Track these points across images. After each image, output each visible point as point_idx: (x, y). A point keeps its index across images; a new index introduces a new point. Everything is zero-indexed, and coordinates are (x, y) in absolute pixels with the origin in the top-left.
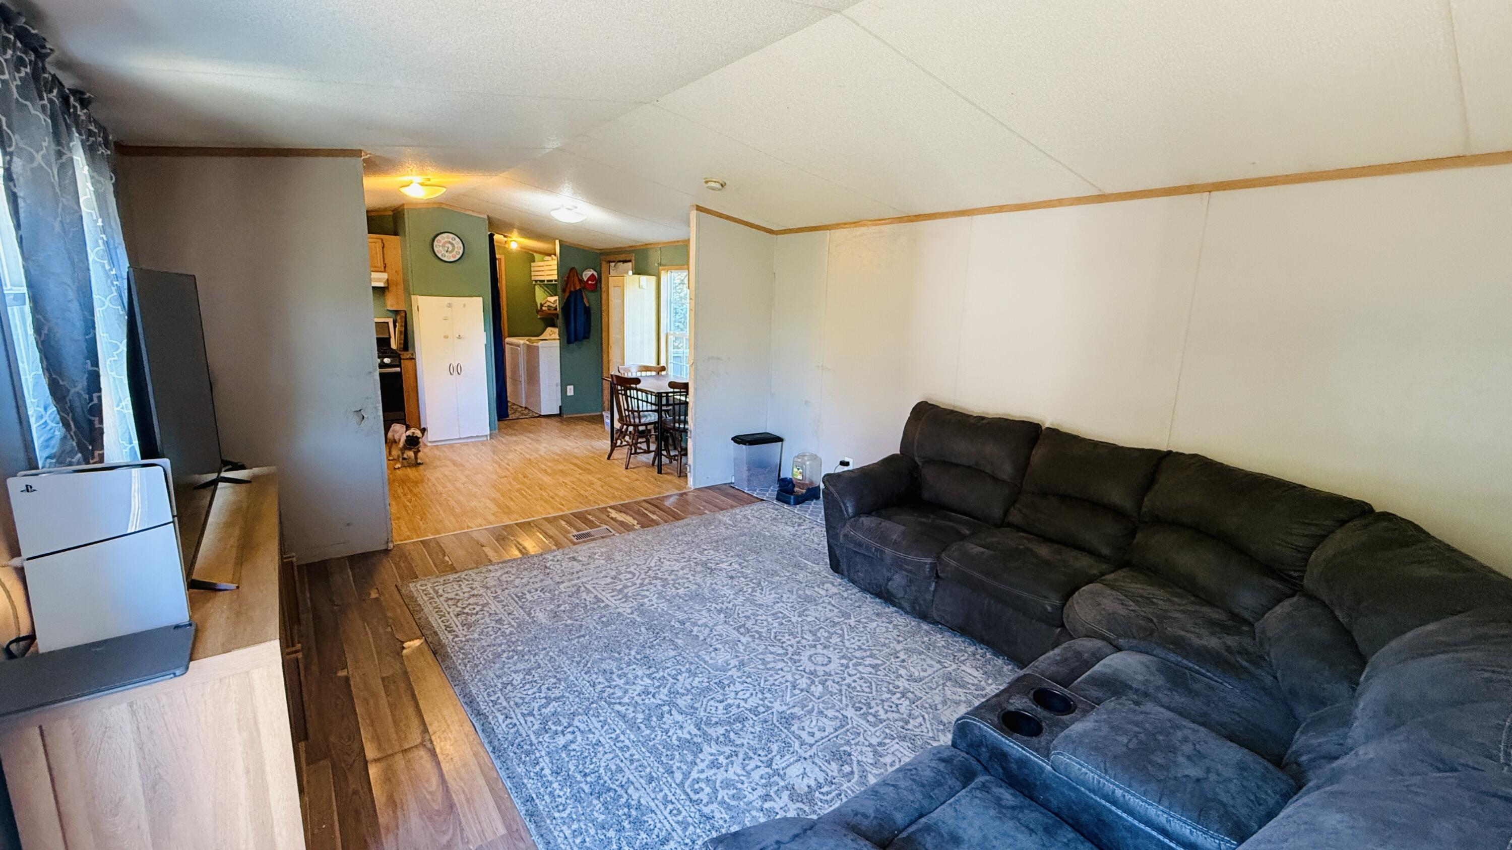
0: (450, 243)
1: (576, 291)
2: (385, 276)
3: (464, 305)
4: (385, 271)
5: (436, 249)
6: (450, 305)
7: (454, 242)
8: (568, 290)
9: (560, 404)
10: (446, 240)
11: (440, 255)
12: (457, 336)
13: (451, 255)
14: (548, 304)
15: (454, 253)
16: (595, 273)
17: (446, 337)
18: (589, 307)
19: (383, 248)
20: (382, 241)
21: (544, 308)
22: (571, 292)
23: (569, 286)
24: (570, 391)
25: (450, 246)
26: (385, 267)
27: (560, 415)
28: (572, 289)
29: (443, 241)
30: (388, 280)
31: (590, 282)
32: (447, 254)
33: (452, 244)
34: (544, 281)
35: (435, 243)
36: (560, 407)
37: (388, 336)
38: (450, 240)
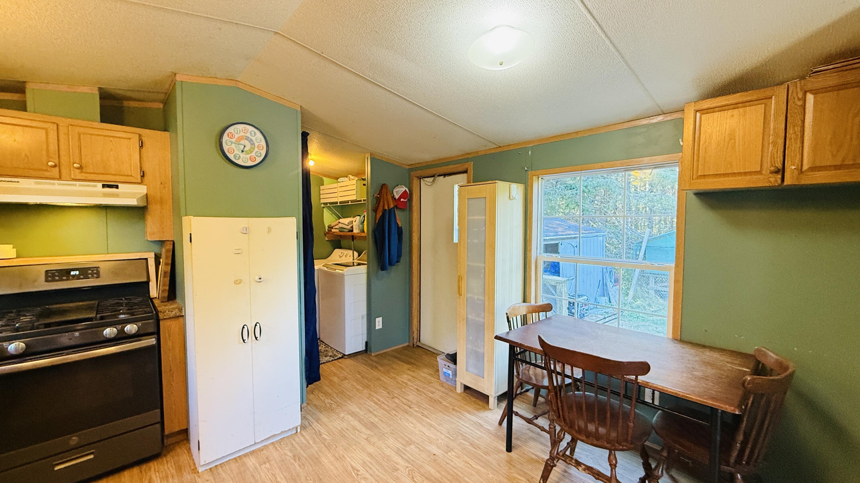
0: (247, 138)
1: (390, 210)
2: (142, 190)
3: (269, 230)
4: (141, 183)
5: (226, 148)
6: (246, 231)
7: (254, 139)
8: (381, 209)
9: (365, 339)
10: (242, 134)
11: (231, 157)
12: (258, 277)
13: (248, 156)
14: (340, 225)
15: (253, 154)
16: (407, 190)
17: (238, 282)
18: (401, 227)
19: (141, 146)
20: (140, 135)
21: (333, 230)
22: (384, 211)
23: (382, 203)
24: (379, 323)
25: (247, 143)
26: (143, 176)
27: (366, 351)
28: (386, 208)
29: (237, 136)
30: (147, 194)
31: (402, 200)
32: (242, 155)
33: (251, 141)
34: (337, 203)
35: (225, 138)
36: (366, 343)
37: (145, 279)
38: (248, 135)
